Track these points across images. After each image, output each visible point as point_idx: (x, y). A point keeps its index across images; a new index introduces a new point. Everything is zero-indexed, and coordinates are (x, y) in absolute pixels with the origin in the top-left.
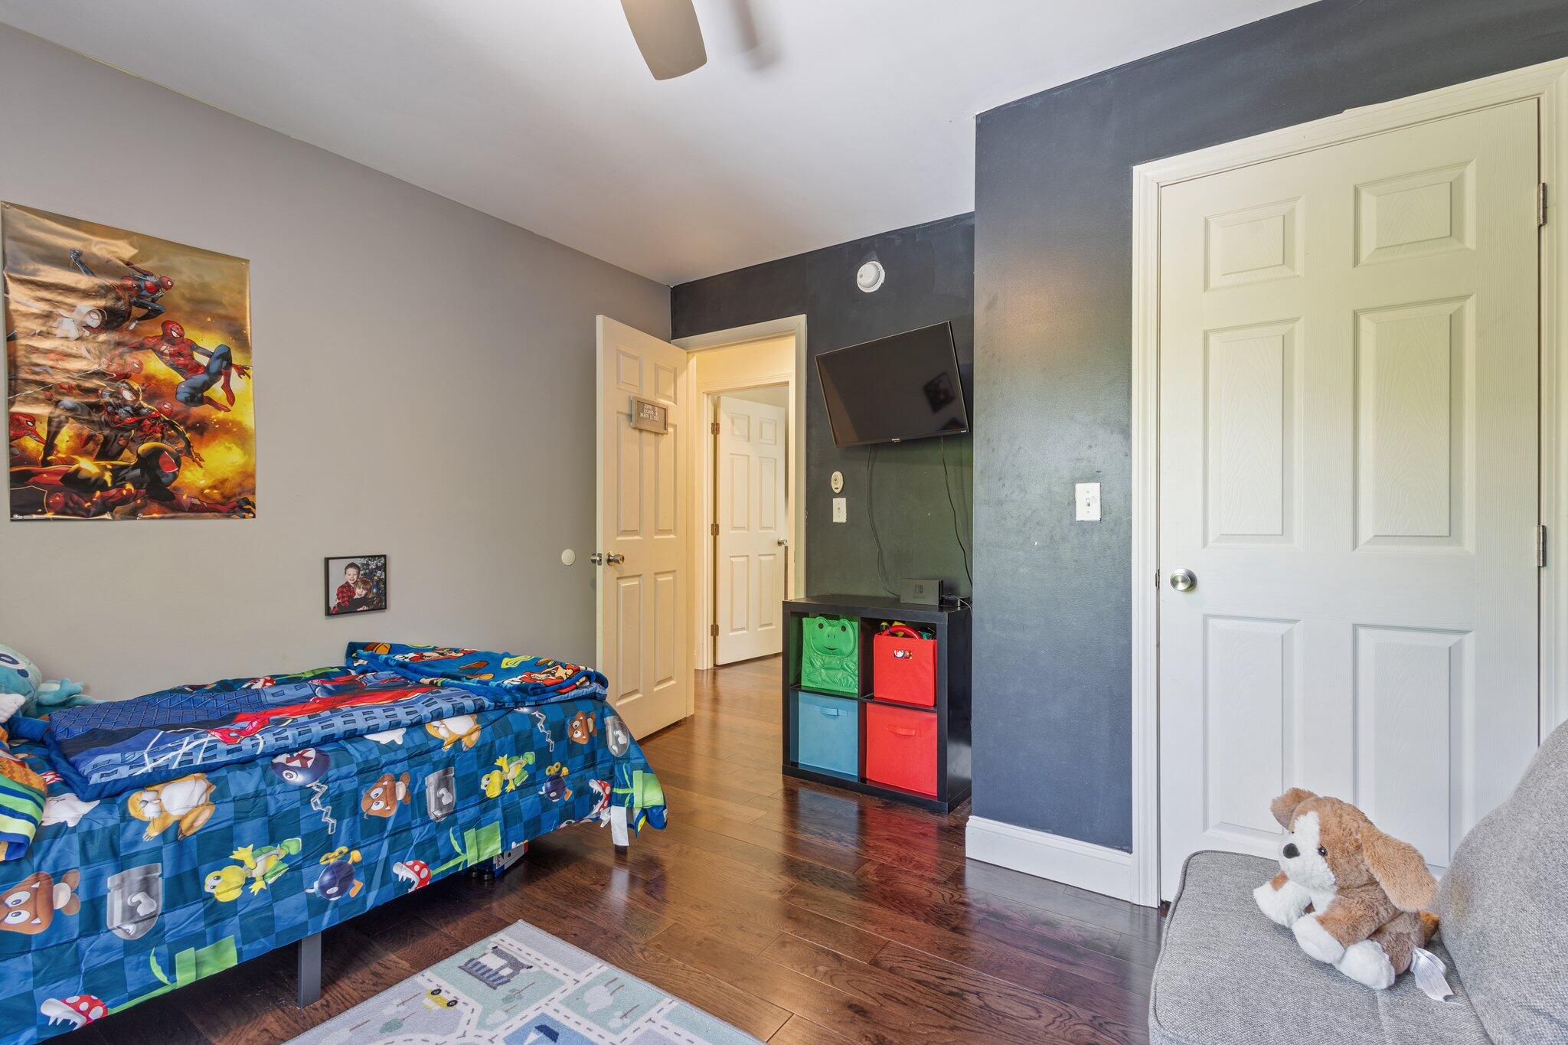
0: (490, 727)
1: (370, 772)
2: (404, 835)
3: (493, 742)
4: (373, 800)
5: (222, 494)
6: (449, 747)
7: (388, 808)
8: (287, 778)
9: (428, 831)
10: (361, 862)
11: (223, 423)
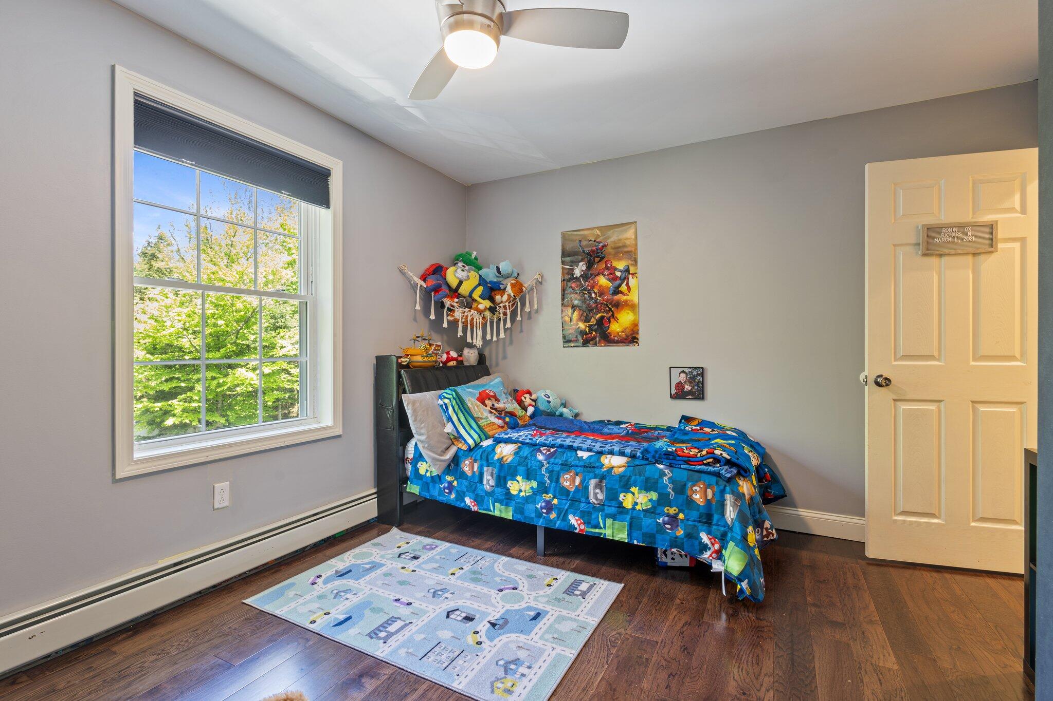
0: (632, 468)
1: (566, 466)
2: (577, 503)
3: (630, 477)
4: (565, 480)
5: (626, 335)
6: (605, 469)
7: (571, 486)
8: (538, 456)
9: (588, 508)
10: (557, 505)
11: (626, 301)
